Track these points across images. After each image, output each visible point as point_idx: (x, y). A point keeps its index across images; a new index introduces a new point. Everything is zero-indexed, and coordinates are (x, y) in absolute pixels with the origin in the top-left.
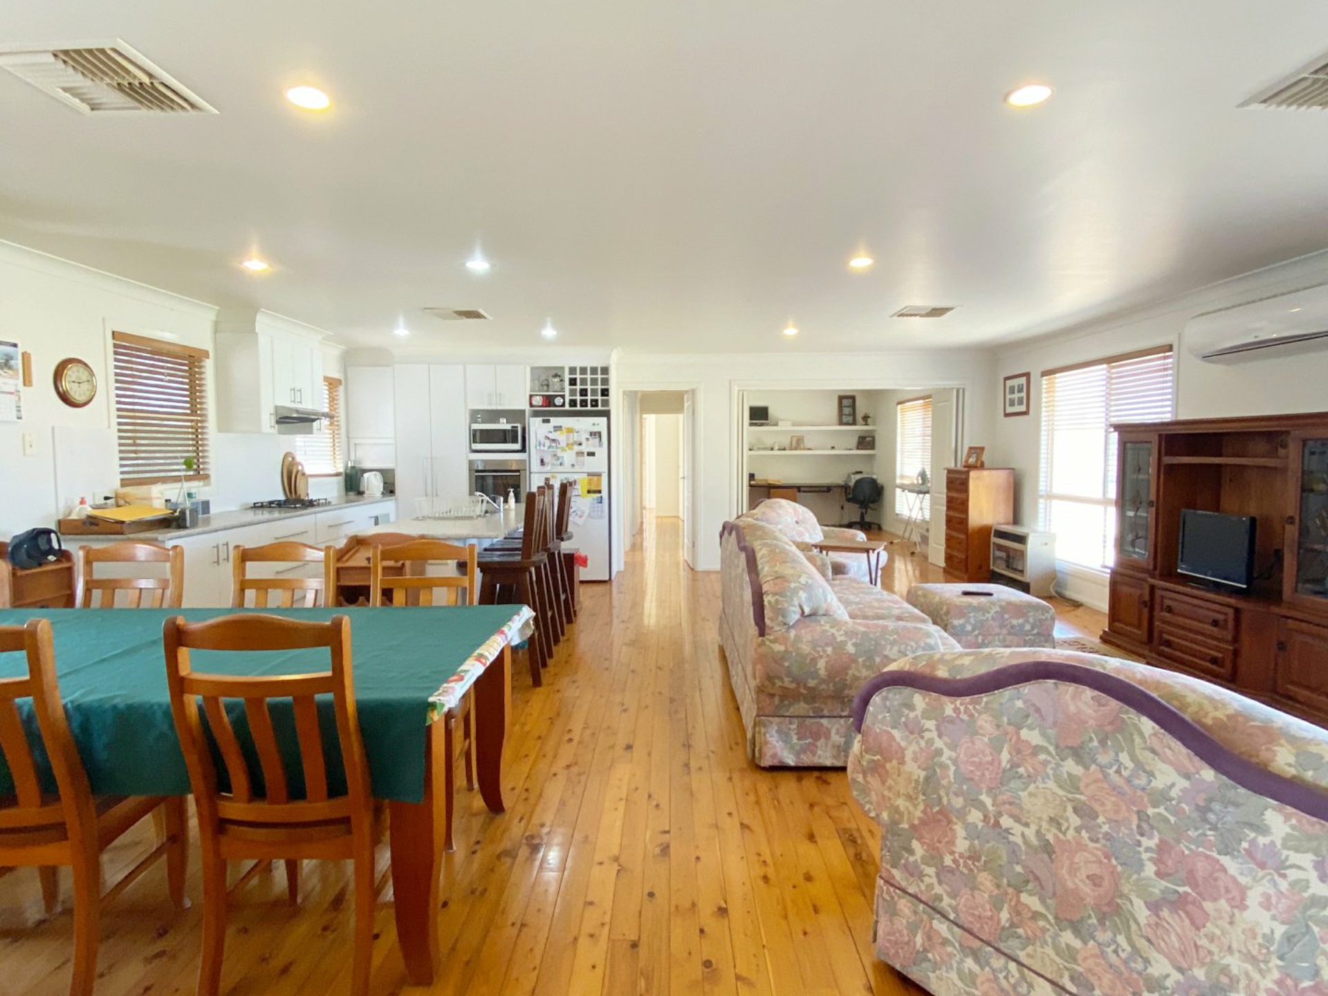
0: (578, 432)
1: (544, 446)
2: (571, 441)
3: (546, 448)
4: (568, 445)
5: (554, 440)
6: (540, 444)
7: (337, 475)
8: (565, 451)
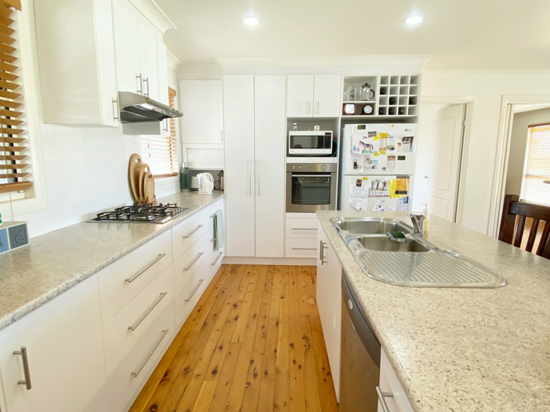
0: (392, 137)
1: (358, 150)
2: (385, 146)
3: (360, 153)
4: (381, 149)
5: (368, 145)
6: (355, 148)
7: (174, 175)
8: (378, 155)
